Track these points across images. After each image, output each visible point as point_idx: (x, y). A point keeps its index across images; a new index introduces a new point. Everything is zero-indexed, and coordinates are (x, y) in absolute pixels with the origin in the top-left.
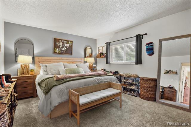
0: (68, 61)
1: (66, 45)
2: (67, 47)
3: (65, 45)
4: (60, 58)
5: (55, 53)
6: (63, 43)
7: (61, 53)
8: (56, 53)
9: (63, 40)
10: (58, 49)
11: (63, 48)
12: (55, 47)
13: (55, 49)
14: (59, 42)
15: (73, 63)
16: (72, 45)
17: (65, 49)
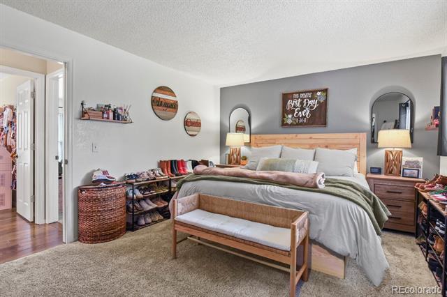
0: (312, 141)
1: (309, 102)
2: (312, 108)
3: (307, 104)
4: (295, 135)
5: (284, 124)
6: (303, 99)
7: (299, 124)
8: (287, 124)
9: (302, 93)
10: (290, 116)
11: (303, 112)
12: (285, 111)
13: (284, 117)
14: (292, 99)
15: (327, 147)
16: (326, 101)
17: (307, 112)
